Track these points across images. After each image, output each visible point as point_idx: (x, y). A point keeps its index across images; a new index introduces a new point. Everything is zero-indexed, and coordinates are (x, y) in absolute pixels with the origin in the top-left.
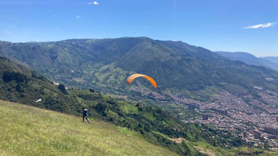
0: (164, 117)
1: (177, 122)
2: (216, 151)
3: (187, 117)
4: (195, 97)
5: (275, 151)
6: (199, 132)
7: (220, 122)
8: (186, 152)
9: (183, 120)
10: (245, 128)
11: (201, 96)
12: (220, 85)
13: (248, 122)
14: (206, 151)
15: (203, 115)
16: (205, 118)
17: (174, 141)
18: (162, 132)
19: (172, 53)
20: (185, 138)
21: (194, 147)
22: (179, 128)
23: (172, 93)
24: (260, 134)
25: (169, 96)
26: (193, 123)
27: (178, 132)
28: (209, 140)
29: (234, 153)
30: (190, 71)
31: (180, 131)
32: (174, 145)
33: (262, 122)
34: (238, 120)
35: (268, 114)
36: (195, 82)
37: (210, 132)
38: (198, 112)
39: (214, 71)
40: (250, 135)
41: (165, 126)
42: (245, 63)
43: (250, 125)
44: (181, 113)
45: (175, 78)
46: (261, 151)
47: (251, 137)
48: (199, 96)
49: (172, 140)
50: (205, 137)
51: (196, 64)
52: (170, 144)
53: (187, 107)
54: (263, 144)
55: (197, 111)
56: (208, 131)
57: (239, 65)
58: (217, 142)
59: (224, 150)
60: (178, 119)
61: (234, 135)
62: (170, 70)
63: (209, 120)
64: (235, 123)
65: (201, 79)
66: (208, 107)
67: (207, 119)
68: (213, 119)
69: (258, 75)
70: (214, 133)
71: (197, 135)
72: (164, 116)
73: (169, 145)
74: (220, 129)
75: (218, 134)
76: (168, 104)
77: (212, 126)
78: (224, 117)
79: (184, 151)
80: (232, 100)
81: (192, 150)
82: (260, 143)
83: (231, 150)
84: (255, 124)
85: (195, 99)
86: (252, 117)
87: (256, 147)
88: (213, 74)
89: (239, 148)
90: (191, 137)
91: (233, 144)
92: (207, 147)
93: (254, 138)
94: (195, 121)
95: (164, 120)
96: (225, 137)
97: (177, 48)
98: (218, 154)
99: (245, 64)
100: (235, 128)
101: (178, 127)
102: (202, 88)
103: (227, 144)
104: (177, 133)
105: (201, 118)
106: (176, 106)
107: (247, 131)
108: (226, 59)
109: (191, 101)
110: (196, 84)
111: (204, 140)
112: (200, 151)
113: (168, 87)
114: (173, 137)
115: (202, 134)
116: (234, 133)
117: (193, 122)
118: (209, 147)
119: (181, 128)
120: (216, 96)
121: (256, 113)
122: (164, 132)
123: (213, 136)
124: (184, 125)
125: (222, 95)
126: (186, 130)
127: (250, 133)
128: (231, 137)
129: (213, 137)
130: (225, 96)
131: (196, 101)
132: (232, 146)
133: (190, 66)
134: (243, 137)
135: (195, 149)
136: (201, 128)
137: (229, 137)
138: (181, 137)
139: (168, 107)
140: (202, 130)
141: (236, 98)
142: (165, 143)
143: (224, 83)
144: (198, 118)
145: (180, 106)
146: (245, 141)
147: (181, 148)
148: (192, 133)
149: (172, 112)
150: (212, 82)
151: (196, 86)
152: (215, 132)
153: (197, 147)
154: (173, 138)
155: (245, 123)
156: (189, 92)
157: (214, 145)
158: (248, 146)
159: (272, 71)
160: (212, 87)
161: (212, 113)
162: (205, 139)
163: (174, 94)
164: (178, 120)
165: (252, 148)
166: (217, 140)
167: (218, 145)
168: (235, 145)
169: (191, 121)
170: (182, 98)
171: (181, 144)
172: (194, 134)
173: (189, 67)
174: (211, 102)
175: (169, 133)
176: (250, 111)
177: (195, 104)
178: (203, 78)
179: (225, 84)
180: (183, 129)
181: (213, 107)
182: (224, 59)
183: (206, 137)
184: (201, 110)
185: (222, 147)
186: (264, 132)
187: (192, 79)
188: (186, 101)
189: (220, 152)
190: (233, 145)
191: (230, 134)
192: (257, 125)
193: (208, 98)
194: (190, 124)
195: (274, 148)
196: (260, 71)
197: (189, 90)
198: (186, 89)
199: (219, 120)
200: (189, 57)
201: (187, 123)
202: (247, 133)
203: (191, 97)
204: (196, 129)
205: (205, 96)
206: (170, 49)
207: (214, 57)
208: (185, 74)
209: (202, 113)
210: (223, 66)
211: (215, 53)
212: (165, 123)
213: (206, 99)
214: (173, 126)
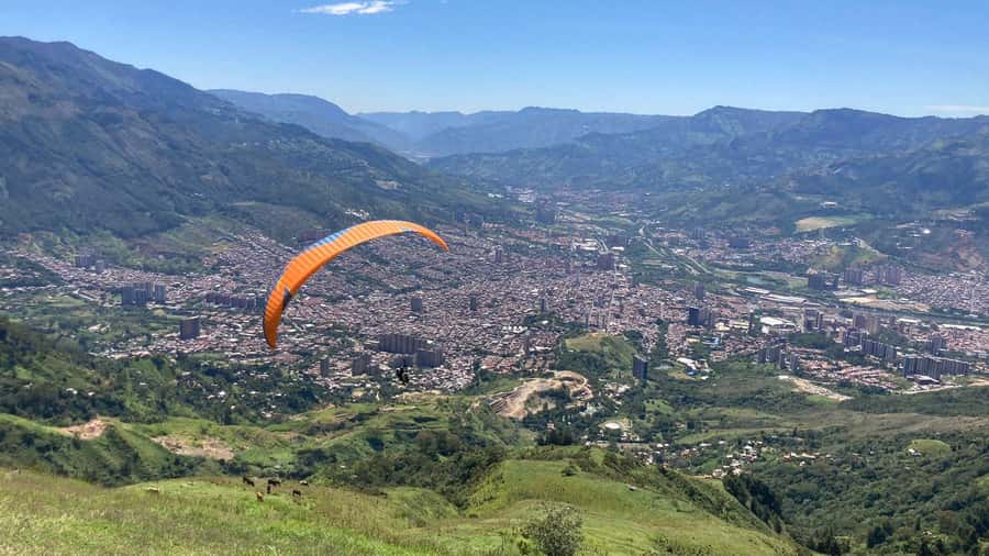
0: (23, 349)
1: (79, 364)
2: (234, 441)
3: (119, 338)
4: (148, 262)
5: (410, 403)
6: (171, 386)
7: (241, 339)
8: (126, 465)
9: (103, 350)
10: (323, 349)
11: (168, 256)
12: (233, 209)
13: (334, 327)
14: (201, 446)
15: (181, 322)
16: (189, 331)
17: (72, 435)
18: (18, 409)
19: (32, 90)
20: (116, 416)
21: (156, 440)
22: (89, 385)
23: (48, 251)
24: (367, 358)
25: (35, 266)
26: (146, 357)
27: (87, 398)
28: (209, 405)
29: (293, 434)
30: (119, 163)
31: (97, 392)
32: (73, 452)
33: (373, 319)
34: (300, 323)
35: (388, 292)
36: (141, 204)
37: (209, 380)
38: (160, 313)
39: (212, 163)
40: (340, 365)
41: (27, 386)
42: (312, 131)
43: (339, 335)
44: (95, 328)
45: (58, 194)
46: (373, 407)
47: (343, 371)
48: (161, 257)
49: (65, 432)
50: (195, 400)
51: (143, 135)
52: (55, 449)
53: (118, 300)
54: (378, 386)
55: (157, 312)
56: (201, 376)
57: (293, 140)
58: (236, 410)
59: (259, 430)
60: (86, 350)
61: (292, 373)
62: (31, 159)
63: (201, 339)
64: (293, 334)
65: (165, 193)
66: (195, 294)
67: (195, 334)
68: (218, 333)
69: (355, 174)
70: (222, 380)
71: (163, 397)
72: (20, 345)
73: (52, 453)
74: (244, 362)
75: (237, 379)
76: (37, 298)
77: (216, 356)
78: (254, 320)
79: (115, 462)
80: (277, 260)
81: (148, 453)
82: (368, 385)
83: (284, 426)
84: (352, 329)
85: (147, 269)
86: (342, 309)
87: (359, 400)
88: (205, 173)
89: (309, 412)
90: (142, 406)
91: (290, 405)
92: (204, 432)
93: (350, 375)
94: (151, 348)
95: (20, 361)
96: (264, 387)
97: (52, 68)
98: (242, 449)
99: (315, 137)
100: (293, 353)
101: (88, 379)
102: (169, 225)
103: (270, 409)
104: (83, 401)
105: (175, 335)
106: (68, 302)
107: (330, 355)
108: (248, 117)
109: (131, 277)
110: (145, 211)
111: (188, 410)
112: (179, 452)
113: (32, 230)
114: (69, 420)
115: (180, 392)
116: (290, 369)
117: (146, 353)
118: (211, 431)
119: (99, 382)
120: (224, 250)
121: (354, 297)
122: (24, 407)
123: (220, 390)
124: (107, 368)
125: (242, 244)
126: (121, 387)
127: (340, 359)
128: (283, 385)
129: (222, 393)
130: (253, 248)
131: (151, 275)
132: (286, 412)
133: (117, 141)
134: (320, 378)
135: (159, 446)
136: (178, 370)
137: (275, 385)
138: (101, 414)
139: (34, 307)
140: (179, 378)
141: (290, 251)
142: (33, 449)
143: (245, 204)
144: (161, 337)
145: (86, 301)
146: (327, 386)
147: (105, 454)
148: (142, 394)
149: (56, 326)
150: (204, 202)
151: (145, 221)
152: (227, 377)
153: (165, 438)
154: (67, 426)
155: (323, 331)
156: (119, 245)
157: (228, 421)
158: (335, 404)
159: (394, 158)
160: (206, 220)
161: (214, 313)
162: (193, 404)
163: (58, 257)
164: (82, 355)
165: (348, 407)
166: (235, 401)
167: (240, 418)
168: (295, 407)
169: (138, 350)
170: (93, 268)
171: (104, 437)
172: (152, 396)
173: (114, 146)
174: (208, 274)
175: (51, 409)
176: (338, 292)
177: (148, 285)
178: (172, 187)
179: (250, 207)
180: (107, 382)
181: (216, 289)
182: (243, 120)
183: (198, 400)
184: (174, 305)
185: (253, 421)
186: (379, 349)
187: (128, 192)
188: (109, 276)
189: (247, 438)
190: (289, 410)
191: (279, 374)
192: (360, 332)
193: (193, 258)
194: (135, 363)
195: (407, 393)
196: (359, 161)
197: (121, 235)
198: (108, 232)
199: (237, 332)
200: (111, 110)
201: (121, 359)
202: (331, 360)
203: (129, 260)
204: (159, 377)
205: (183, 252)
206: (23, 73)
207: (207, 109)
208: (99, 175)
209: (176, 316)
210: (241, 143)
211: (210, 97)
212: (30, 373)
213: (188, 263)
214: (65, 380)
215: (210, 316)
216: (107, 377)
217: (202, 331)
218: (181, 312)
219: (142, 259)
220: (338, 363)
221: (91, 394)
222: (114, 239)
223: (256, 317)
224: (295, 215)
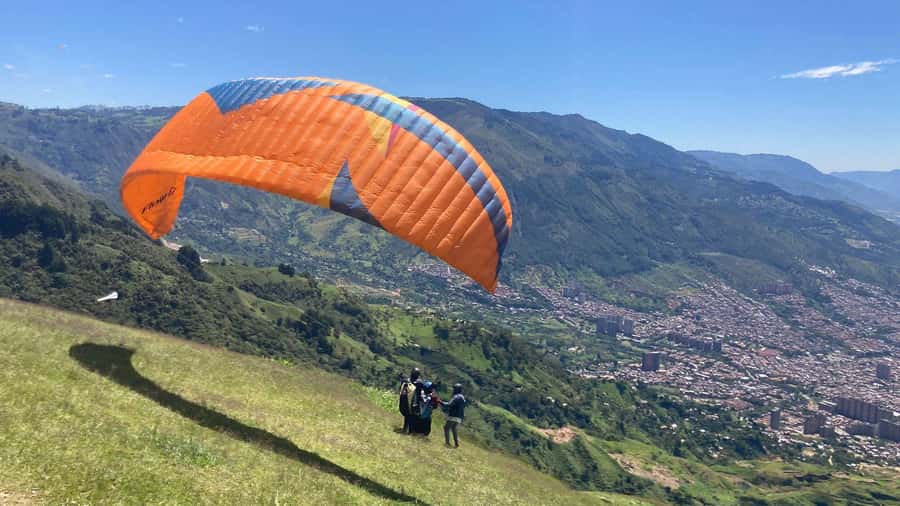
0: (519, 358)
1: (558, 377)
2: (680, 472)
3: (591, 361)
4: (621, 299)
5: (867, 475)
6: (629, 410)
7: (696, 378)
8: (587, 472)
9: (578, 369)
10: (775, 401)
11: (638, 295)
12: (701, 259)
13: (788, 382)
14: (650, 470)
15: (644, 355)
16: (650, 364)
17: (547, 436)
18: (512, 408)
19: (549, 154)
20: (582, 427)
21: (613, 456)
22: (564, 396)
23: (546, 281)
24: (822, 419)
25: (534, 293)
26: (611, 381)
27: (561, 408)
28: (661, 435)
29: (738, 479)
30: (606, 213)
31: (570, 404)
32: (547, 452)
33: (832, 380)
34: (754, 372)
35: (850, 354)
36: (620, 248)
37: (663, 411)
38: (626, 344)
39: (685, 216)
40: (792, 420)
41: (519, 389)
42: (783, 189)
43: (793, 390)
44: (573, 349)
45: (556, 236)
46: (825, 471)
47: (793, 428)
48: (632, 295)
49: (542, 432)
50: (649, 426)
51: (627, 189)
52: (534, 446)
53: (594, 328)
54: (832, 450)
55: (624, 343)
56: (657, 406)
57: (763, 196)
58: (686, 444)
59: (705, 468)
60: (565, 367)
61: (741, 419)
62: (541, 208)
63: (661, 373)
64: (746, 382)
65: (641, 240)
66: (659, 331)
67: (655, 368)
68: (675, 369)
69: (824, 231)
70: (677, 414)
71: (622, 419)
72: (518, 354)
73: (531, 448)
74: (697, 400)
75: (688, 415)
76: (533, 318)
77: (672, 390)
78: (709, 363)
79: (579, 468)
80: (736, 309)
81: (605, 466)
82: (820, 447)
83: (730, 469)
84: (807, 386)
85: (619, 304)
86: (799, 365)
87: (809, 460)
88: (678, 225)
89: (754, 461)
90: (604, 424)
91: (737, 450)
92: (654, 458)
93: (801, 433)
94: (617, 373)
95: (516, 368)
96: (713, 427)
97: (565, 137)
98: (688, 482)
99: (786, 195)
100: (745, 400)
101: (563, 392)
102: (641, 268)
103: (716, 449)
104: (558, 410)
105: (637, 365)
106: (556, 325)
107: (782, 409)
108: (722, 175)
109: (607, 310)
110: (622, 254)
111: (643, 435)
112: (631, 471)
113: (536, 263)
114: (546, 423)
115: (637, 417)
116: (740, 415)
117: (612, 377)
118: (661, 458)
119: (572, 396)
120: (688, 294)
121: (811, 353)
122: (515, 406)
123: (673, 422)
124: (580, 385)
125: (705, 291)
126: (588, 404)
127: (792, 415)
128: (730, 428)
129: (674, 426)
130: (714, 295)
131: (623, 310)
132: (731, 455)
133: (606, 194)
134: (769, 429)
135: (614, 462)
136: (637, 398)
137: (725, 428)
138: (571, 424)
139: (529, 325)
140: (637, 404)
141: (749, 301)
142: (518, 441)
143: (714, 254)
144: (626, 365)
145: (568, 325)
146: (776, 439)
147: (570, 458)
148: (605, 413)
149: (544, 343)
150: (674, 250)
151: (622, 263)
152: (680, 412)
153: (621, 456)
154: (544, 428)
155: (776, 383)
156: (599, 281)
157: (677, 453)
158: (783, 458)
159: (868, 217)
160: (674, 267)
161: (673, 351)
162: (647, 431)
163: (551, 287)
164: (561, 370)
165: (796, 464)
166: (685, 435)
167: (688, 452)
168: (743, 454)
169: (605, 374)
170: (577, 299)
171: (572, 445)
172: (614, 416)
173: (603, 198)
174: (671, 315)
175: (533, 411)
176: (795, 347)
177: (619, 319)
178: (647, 235)
179: (716, 258)
180: (578, 398)
181: (677, 330)
182: (716, 178)
183: (652, 427)
184: (639, 339)
185: (700, 457)
186: (836, 411)
187: (611, 237)
188: (589, 307)
189: (693, 473)
190: (735, 454)
191: (729, 419)
192: (815, 391)
193: (659, 299)
194: (601, 385)
195: (865, 465)
196: (829, 218)
197: (602, 274)
198: (591, 270)
199: (692, 372)
200: (606, 168)
201: (591, 380)
202: (782, 414)
203: (606, 295)
204: (621, 400)
205: (651, 293)
206: (544, 141)
207: (685, 168)
208: (589, 221)
209: (639, 349)
210: (713, 198)
211: (688, 157)
212: (522, 378)
213: (655, 303)
214: (546, 389)
215: (669, 353)
216: (579, 393)
217: (661, 366)
218: (644, 346)
219: (616, 295)
220: (790, 418)
221: (565, 405)
222: (596, 277)
223: (711, 360)
224: (759, 268)
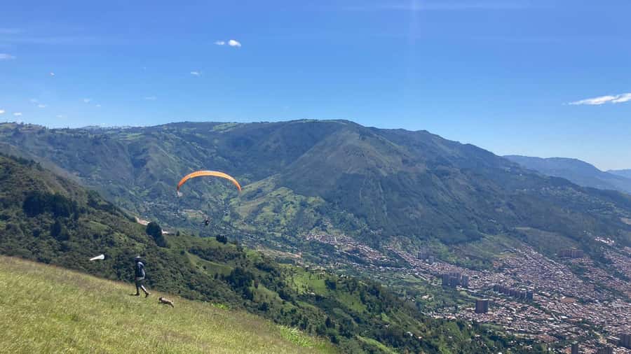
0: (386, 304)
1: (415, 317)
3: (438, 306)
4: (459, 260)
6: (467, 342)
7: (515, 319)
9: (429, 311)
10: (574, 336)
11: (472, 258)
12: (515, 232)
13: (583, 322)
15: (477, 301)
16: (481, 308)
18: (381, 339)
19: (405, 158)
22: (419, 332)
23: (404, 248)
24: (610, 350)
25: (397, 256)
26: (454, 320)
27: (417, 340)
30: (447, 199)
31: (423, 337)
33: (616, 321)
34: (557, 315)
35: (628, 302)
36: (458, 225)
37: (492, 342)
38: (464, 293)
39: (503, 201)
41: (387, 326)
42: (573, 182)
43: (587, 328)
44: (425, 297)
45: (412, 215)
48: (467, 258)
51: (461, 182)
53: (440, 282)
55: (462, 293)
56: (487, 339)
57: (559, 187)
60: (419, 310)
61: (550, 349)
62: (400, 195)
63: (489, 315)
64: (552, 321)
65: (473, 218)
66: (487, 284)
67: (485, 311)
68: (499, 312)
69: (605, 212)
70: (501, 345)
71: (462, 348)
72: (386, 301)
74: (516, 335)
75: (510, 346)
76: (396, 274)
77: (498, 327)
78: (524, 307)
80: (542, 268)
84: (597, 325)
85: (458, 265)
86: (590, 309)
88: (498, 207)
90: (448, 352)
94: (457, 315)
95: (385, 310)
97: (416, 145)
99: (575, 186)
100: (552, 335)
101: (419, 328)
102: (474, 238)
104: (416, 342)
105: (472, 309)
106: (414, 280)
107: (580, 342)
108: (529, 173)
109: (449, 269)
110: (459, 228)
113: (397, 235)
114: (407, 351)
115: (473, 347)
116: (549, 347)
117: (454, 318)
119: (425, 331)
120: (507, 257)
121: (600, 301)
122: (384, 338)
123: (499, 351)
124: (431, 324)
125: (520, 255)
126: (437, 337)
127: (586, 346)
129: (500, 353)
130: (526, 258)
131: (460, 268)
133: (447, 186)
136: (472, 332)
138: (425, 352)
139: (394, 280)
140: (473, 338)
141: (553, 263)
143: (525, 229)
144: (464, 309)
145: (422, 280)
148: (450, 344)
149: (404, 293)
150: (496, 226)
151: (460, 235)
152: (504, 343)
155: (574, 323)
156: (443, 248)
160: (496, 238)
161: (498, 298)
163: (408, 252)
164: (417, 312)
169: (449, 315)
170: (427, 261)
172: (455, 346)
173: (446, 189)
174: (496, 272)
175: (397, 342)
176: (587, 296)
177: (458, 275)
178: (477, 215)
179: (527, 231)
180: (429, 332)
181: (500, 283)
182: (524, 174)
184: (473, 290)
186: (620, 344)
187: (450, 216)
188: (436, 266)
191: (540, 349)
192: (604, 328)
193: (487, 261)
194: (447, 323)
196: (607, 203)
197: (444, 242)
198: (436, 240)
199: (512, 314)
200: (444, 168)
201: (439, 319)
202: (580, 346)
203: (448, 258)
204: (461, 335)
205: (481, 257)
206: (401, 148)
207: (503, 168)
208: (435, 205)
209: (473, 297)
210: (523, 189)
211: (504, 160)
212: (388, 318)
213: (483, 264)
214: (406, 326)
215: (495, 300)
216: (430, 329)
217: (489, 309)
218: (477, 295)
219: (456, 258)
220: (586, 349)
221: (420, 338)
222: (441, 244)
223: (526, 305)
224: (558, 238)
